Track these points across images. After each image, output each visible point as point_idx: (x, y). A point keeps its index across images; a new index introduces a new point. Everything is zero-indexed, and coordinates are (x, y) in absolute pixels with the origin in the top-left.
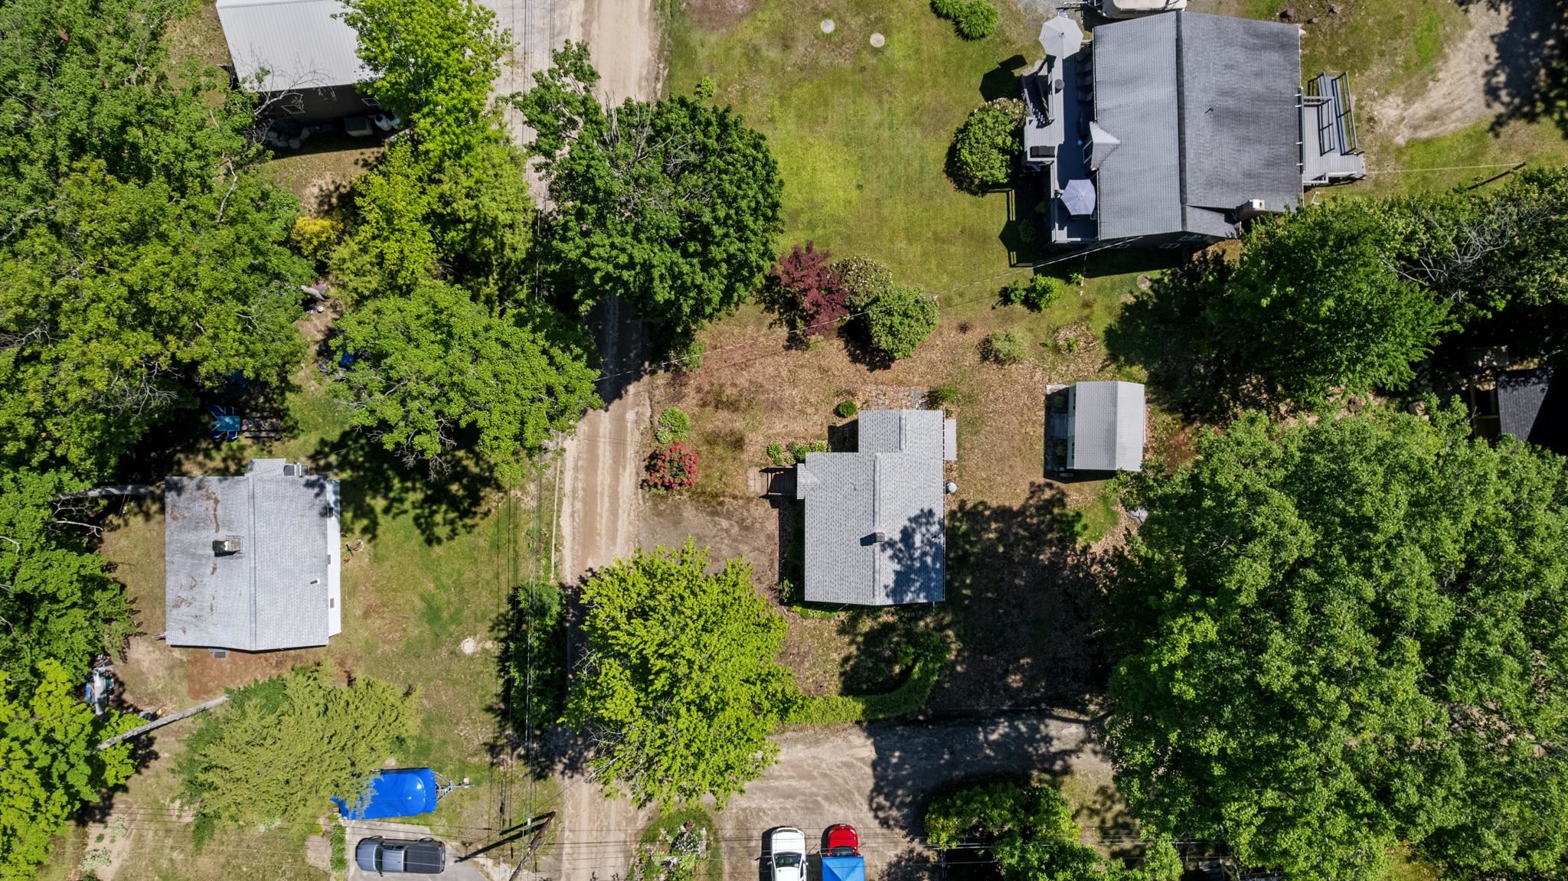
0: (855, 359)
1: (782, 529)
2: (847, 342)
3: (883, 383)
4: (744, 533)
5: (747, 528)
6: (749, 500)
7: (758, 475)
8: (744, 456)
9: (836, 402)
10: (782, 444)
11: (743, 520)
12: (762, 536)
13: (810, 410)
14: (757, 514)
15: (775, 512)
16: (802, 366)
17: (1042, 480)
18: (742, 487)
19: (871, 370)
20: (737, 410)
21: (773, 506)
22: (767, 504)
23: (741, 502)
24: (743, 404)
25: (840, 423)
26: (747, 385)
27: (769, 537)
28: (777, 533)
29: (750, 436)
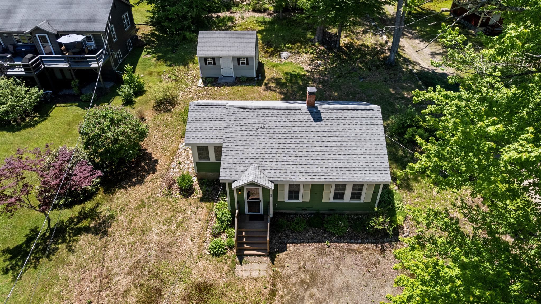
0: (141, 182)
1: (311, 240)
2: (121, 187)
3: (170, 165)
4: (319, 281)
5: (313, 278)
6: (276, 275)
7: (245, 267)
8: (221, 284)
9: (176, 195)
10: (210, 242)
11: (302, 282)
12: (320, 261)
13: (180, 217)
14: (296, 267)
15: (291, 247)
16: (130, 222)
17: (263, 87)
18: (259, 285)
19: (155, 171)
20: (159, 292)
21: (283, 249)
22: (281, 256)
23: (279, 286)
24: (154, 283)
25: (198, 192)
26: (131, 278)
27: (321, 253)
28: (315, 245)
29: (196, 277)
